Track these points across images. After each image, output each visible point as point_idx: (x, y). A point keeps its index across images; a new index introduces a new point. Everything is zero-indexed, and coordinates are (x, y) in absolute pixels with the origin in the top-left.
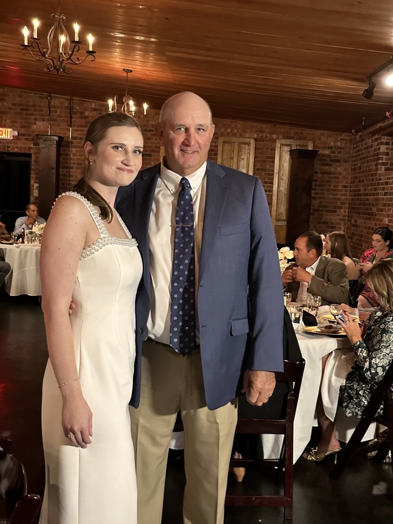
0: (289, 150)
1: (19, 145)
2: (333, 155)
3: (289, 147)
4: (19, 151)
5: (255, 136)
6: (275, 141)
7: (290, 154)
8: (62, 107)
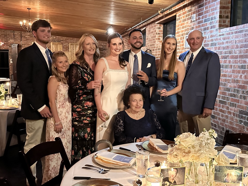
1: (4, 47)
2: (103, 48)
4: (4, 49)
8: (18, 35)
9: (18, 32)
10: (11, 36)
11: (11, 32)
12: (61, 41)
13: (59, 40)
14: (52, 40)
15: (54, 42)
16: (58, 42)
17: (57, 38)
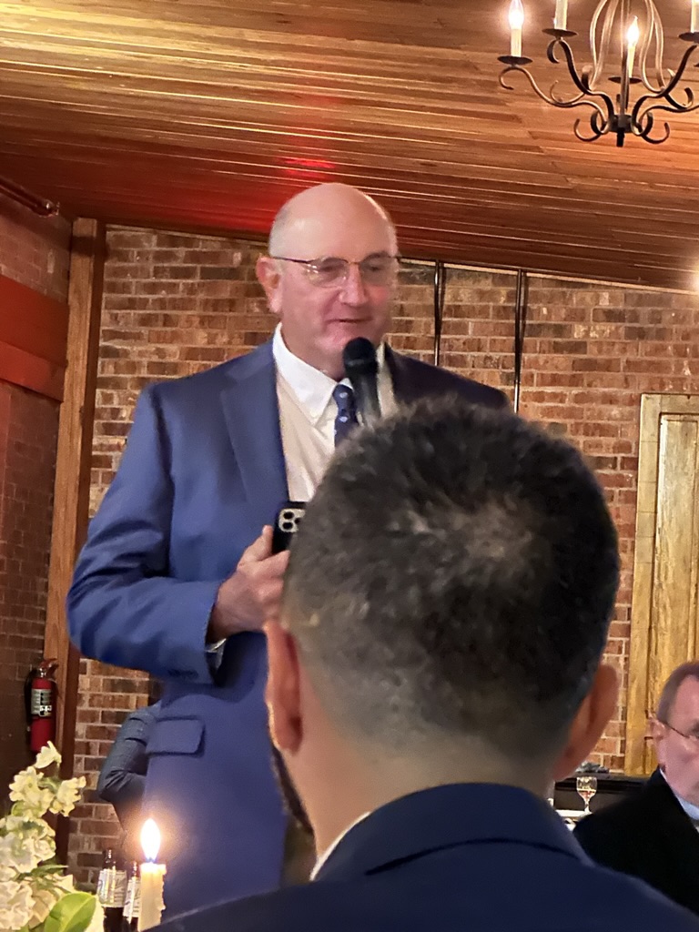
9: (486, 275)
11: (413, 281)
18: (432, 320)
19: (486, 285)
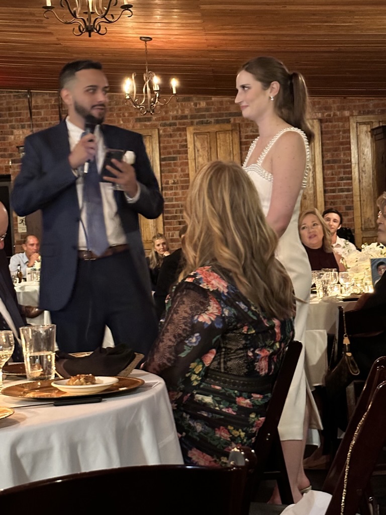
0: (369, 130)
3: (369, 126)
5: (320, 115)
6: (347, 119)
7: (372, 136)
8: (47, 107)
9: (46, 93)
10: (20, 114)
11: (20, 98)
12: (232, 120)
13: (221, 115)
14: (193, 117)
15: (202, 123)
16: (217, 122)
17: (213, 104)
18: (28, 111)
19: (47, 97)
